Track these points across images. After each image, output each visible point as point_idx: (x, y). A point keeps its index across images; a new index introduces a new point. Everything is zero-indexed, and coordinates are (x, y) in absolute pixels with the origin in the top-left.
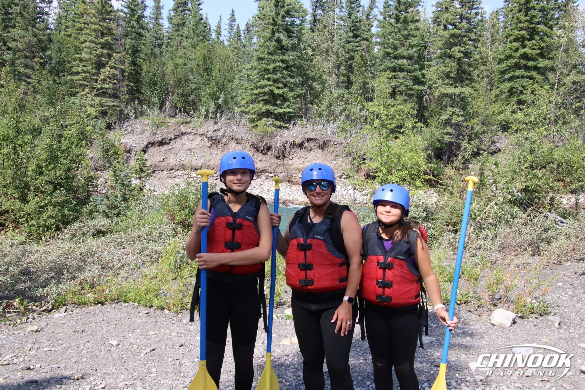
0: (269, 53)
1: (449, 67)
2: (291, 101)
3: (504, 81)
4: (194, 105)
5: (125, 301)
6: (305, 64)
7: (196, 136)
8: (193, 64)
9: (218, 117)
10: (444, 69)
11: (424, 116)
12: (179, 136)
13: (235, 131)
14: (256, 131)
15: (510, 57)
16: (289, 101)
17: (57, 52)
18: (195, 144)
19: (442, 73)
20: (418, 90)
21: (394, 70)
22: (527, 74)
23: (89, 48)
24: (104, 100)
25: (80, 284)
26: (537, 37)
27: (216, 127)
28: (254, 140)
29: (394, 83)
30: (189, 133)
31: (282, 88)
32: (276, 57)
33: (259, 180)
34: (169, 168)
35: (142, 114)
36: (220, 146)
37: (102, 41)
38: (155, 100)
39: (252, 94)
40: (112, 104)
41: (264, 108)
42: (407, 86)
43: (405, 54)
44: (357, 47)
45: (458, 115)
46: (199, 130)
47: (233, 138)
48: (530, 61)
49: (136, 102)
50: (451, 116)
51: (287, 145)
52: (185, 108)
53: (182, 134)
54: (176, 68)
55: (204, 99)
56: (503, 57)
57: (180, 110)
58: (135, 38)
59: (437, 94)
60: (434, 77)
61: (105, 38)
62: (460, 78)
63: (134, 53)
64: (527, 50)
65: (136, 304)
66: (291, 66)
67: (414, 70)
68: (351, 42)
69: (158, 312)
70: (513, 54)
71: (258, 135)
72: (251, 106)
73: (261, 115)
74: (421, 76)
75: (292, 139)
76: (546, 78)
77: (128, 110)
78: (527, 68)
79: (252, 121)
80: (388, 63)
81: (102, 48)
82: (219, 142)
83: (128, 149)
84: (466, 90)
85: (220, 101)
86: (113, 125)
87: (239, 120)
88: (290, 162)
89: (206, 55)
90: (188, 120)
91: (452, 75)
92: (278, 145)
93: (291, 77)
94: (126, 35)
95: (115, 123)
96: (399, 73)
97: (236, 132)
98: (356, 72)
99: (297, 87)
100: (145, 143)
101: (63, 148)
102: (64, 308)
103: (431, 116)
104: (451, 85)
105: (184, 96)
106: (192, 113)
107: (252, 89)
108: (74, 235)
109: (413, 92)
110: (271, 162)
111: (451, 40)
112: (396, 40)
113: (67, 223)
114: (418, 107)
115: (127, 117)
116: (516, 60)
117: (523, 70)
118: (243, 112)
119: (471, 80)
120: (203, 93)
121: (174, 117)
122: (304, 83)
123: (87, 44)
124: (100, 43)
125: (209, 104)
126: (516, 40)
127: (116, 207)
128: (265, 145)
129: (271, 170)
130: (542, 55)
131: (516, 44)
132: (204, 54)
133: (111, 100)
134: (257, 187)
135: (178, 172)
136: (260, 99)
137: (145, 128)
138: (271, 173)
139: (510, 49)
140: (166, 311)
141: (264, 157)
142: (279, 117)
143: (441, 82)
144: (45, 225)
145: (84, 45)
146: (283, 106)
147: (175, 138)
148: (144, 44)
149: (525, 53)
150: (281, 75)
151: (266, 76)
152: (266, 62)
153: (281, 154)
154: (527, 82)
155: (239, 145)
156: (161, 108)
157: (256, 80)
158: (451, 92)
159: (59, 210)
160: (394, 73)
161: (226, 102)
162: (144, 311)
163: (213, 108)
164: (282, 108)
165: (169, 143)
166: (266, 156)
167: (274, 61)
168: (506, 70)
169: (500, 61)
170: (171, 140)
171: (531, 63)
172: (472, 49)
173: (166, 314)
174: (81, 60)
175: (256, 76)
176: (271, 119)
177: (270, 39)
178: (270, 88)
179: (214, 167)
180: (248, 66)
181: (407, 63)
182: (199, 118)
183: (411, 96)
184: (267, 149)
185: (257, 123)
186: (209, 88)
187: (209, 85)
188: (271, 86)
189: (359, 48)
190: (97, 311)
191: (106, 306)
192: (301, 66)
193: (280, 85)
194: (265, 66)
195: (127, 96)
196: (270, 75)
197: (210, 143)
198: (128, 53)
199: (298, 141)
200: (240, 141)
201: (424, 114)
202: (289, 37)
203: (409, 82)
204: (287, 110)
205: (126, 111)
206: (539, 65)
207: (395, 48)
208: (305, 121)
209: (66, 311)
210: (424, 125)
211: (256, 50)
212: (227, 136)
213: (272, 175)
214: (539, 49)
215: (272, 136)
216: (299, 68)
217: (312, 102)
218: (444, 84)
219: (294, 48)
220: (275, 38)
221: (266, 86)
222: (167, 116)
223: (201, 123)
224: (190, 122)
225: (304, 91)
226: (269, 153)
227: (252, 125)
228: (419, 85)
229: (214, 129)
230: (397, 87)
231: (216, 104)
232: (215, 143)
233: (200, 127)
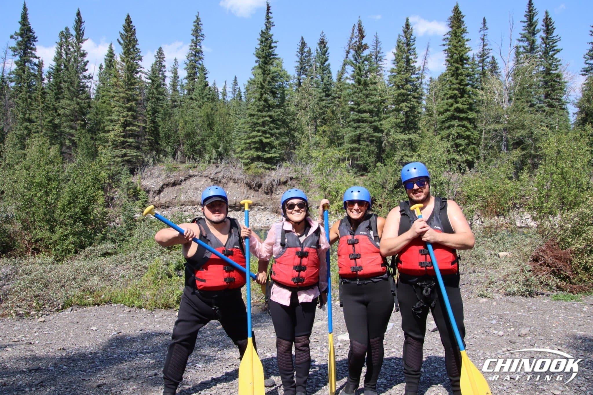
0: (259, 111)
1: (399, 118)
3: (444, 128)
4: (201, 154)
5: (115, 303)
6: (288, 119)
7: (201, 178)
8: (199, 121)
9: (219, 162)
10: (395, 120)
11: (382, 158)
12: (188, 178)
13: (232, 173)
14: (250, 172)
15: (447, 110)
16: (276, 148)
17: (94, 115)
18: (201, 184)
19: (394, 123)
20: (377, 137)
21: (358, 121)
22: (461, 123)
23: (118, 111)
24: (129, 151)
25: (84, 291)
26: (466, 96)
27: (217, 170)
28: (248, 180)
29: (358, 132)
30: (196, 176)
31: (269, 138)
32: (265, 114)
33: (253, 212)
34: (180, 204)
35: (159, 161)
36: (222, 184)
37: (128, 105)
38: (169, 150)
39: (245, 143)
40: (135, 154)
41: (255, 154)
42: (368, 134)
43: (367, 108)
44: (329, 104)
45: (408, 156)
46: (204, 172)
47: (231, 179)
48: (462, 113)
49: (154, 152)
50: (403, 157)
51: (274, 183)
52: (193, 155)
53: (191, 176)
54: (186, 124)
55: (208, 148)
56: (442, 110)
57: (189, 158)
58: (154, 102)
59: (391, 139)
60: (389, 126)
61: (130, 103)
62: (408, 127)
63: (154, 114)
64: (459, 105)
65: (122, 305)
66: (278, 120)
67: (375, 121)
68: (324, 100)
69: (138, 310)
70: (449, 108)
71: (251, 175)
72: (245, 152)
73: (253, 160)
74: (379, 126)
75: (278, 178)
76: (476, 127)
77: (148, 159)
78: (461, 119)
79: (246, 164)
80: (353, 115)
81: (127, 111)
82: (220, 182)
83: (148, 188)
84: (413, 136)
85: (220, 149)
86: (136, 170)
87: (236, 164)
88: (277, 197)
89: (209, 113)
90: (196, 165)
91: (402, 125)
92: (267, 183)
93: (277, 129)
94: (148, 100)
95: (138, 169)
96: (362, 124)
97: (234, 174)
98: (328, 124)
99: (282, 136)
100: (161, 184)
101: (81, 191)
102: (71, 308)
103: (388, 158)
104: (402, 132)
105: (192, 146)
106: (198, 159)
107: (246, 139)
108: (86, 256)
109: (374, 139)
110: (261, 197)
111: (400, 98)
112: (358, 98)
113: (83, 247)
114: (378, 150)
115: (147, 164)
116: (451, 113)
117: (457, 121)
118: (240, 158)
119: (417, 128)
120: (207, 144)
121: (184, 163)
122: (287, 134)
123: (117, 108)
124: (126, 107)
125: (212, 152)
126: (451, 97)
127: (121, 235)
128: (256, 183)
129: (262, 204)
130: (471, 109)
131: (451, 101)
132: (207, 113)
133: (135, 151)
135: (188, 207)
136: (252, 146)
137: (161, 173)
138: (262, 206)
139: (447, 104)
140: (144, 310)
141: (256, 193)
142: (268, 161)
143: (394, 130)
144: (67, 249)
145: (114, 109)
147: (185, 180)
148: (162, 106)
149: (457, 107)
150: (268, 127)
151: (256, 129)
152: (255, 117)
153: (269, 191)
154: (461, 129)
155: (236, 184)
156: (174, 156)
157: (249, 132)
158: (401, 138)
159: (78, 238)
161: (226, 150)
162: (127, 309)
163: (215, 155)
164: (270, 153)
165: (180, 184)
166: (258, 192)
167: (263, 117)
168: (446, 120)
169: (441, 113)
170: (181, 181)
171: (462, 115)
172: (416, 104)
173: (143, 312)
174: (112, 121)
175: (248, 129)
176: (261, 163)
177: (259, 100)
178: (260, 138)
180: (242, 120)
181: (368, 116)
182: (204, 163)
183: (371, 141)
184: (258, 187)
185: (250, 166)
186: (212, 139)
187: (212, 137)
188: (260, 136)
189: (330, 105)
190: (93, 310)
191: (100, 306)
192: (285, 120)
193: (268, 135)
194: (256, 120)
195: (148, 148)
196: (260, 128)
197: (213, 183)
198: (148, 114)
199: (283, 179)
200: (236, 181)
201: (382, 155)
202: (275, 97)
203: (370, 131)
204: (274, 155)
205: (146, 159)
206: (469, 117)
207: (359, 105)
208: (288, 162)
209: (72, 310)
210: (383, 165)
211: (248, 109)
212: (226, 177)
213: (262, 207)
214: (468, 104)
215: (262, 176)
216: (284, 121)
217: (295, 148)
218: (396, 132)
219: (278, 106)
220: (263, 98)
221: (257, 136)
222: (179, 163)
223: (206, 167)
224: (197, 167)
225: (288, 139)
226: (260, 190)
227: (246, 168)
228: (378, 133)
229: (215, 172)
230: (360, 135)
231: (217, 152)
232: (217, 183)
233: (205, 170)
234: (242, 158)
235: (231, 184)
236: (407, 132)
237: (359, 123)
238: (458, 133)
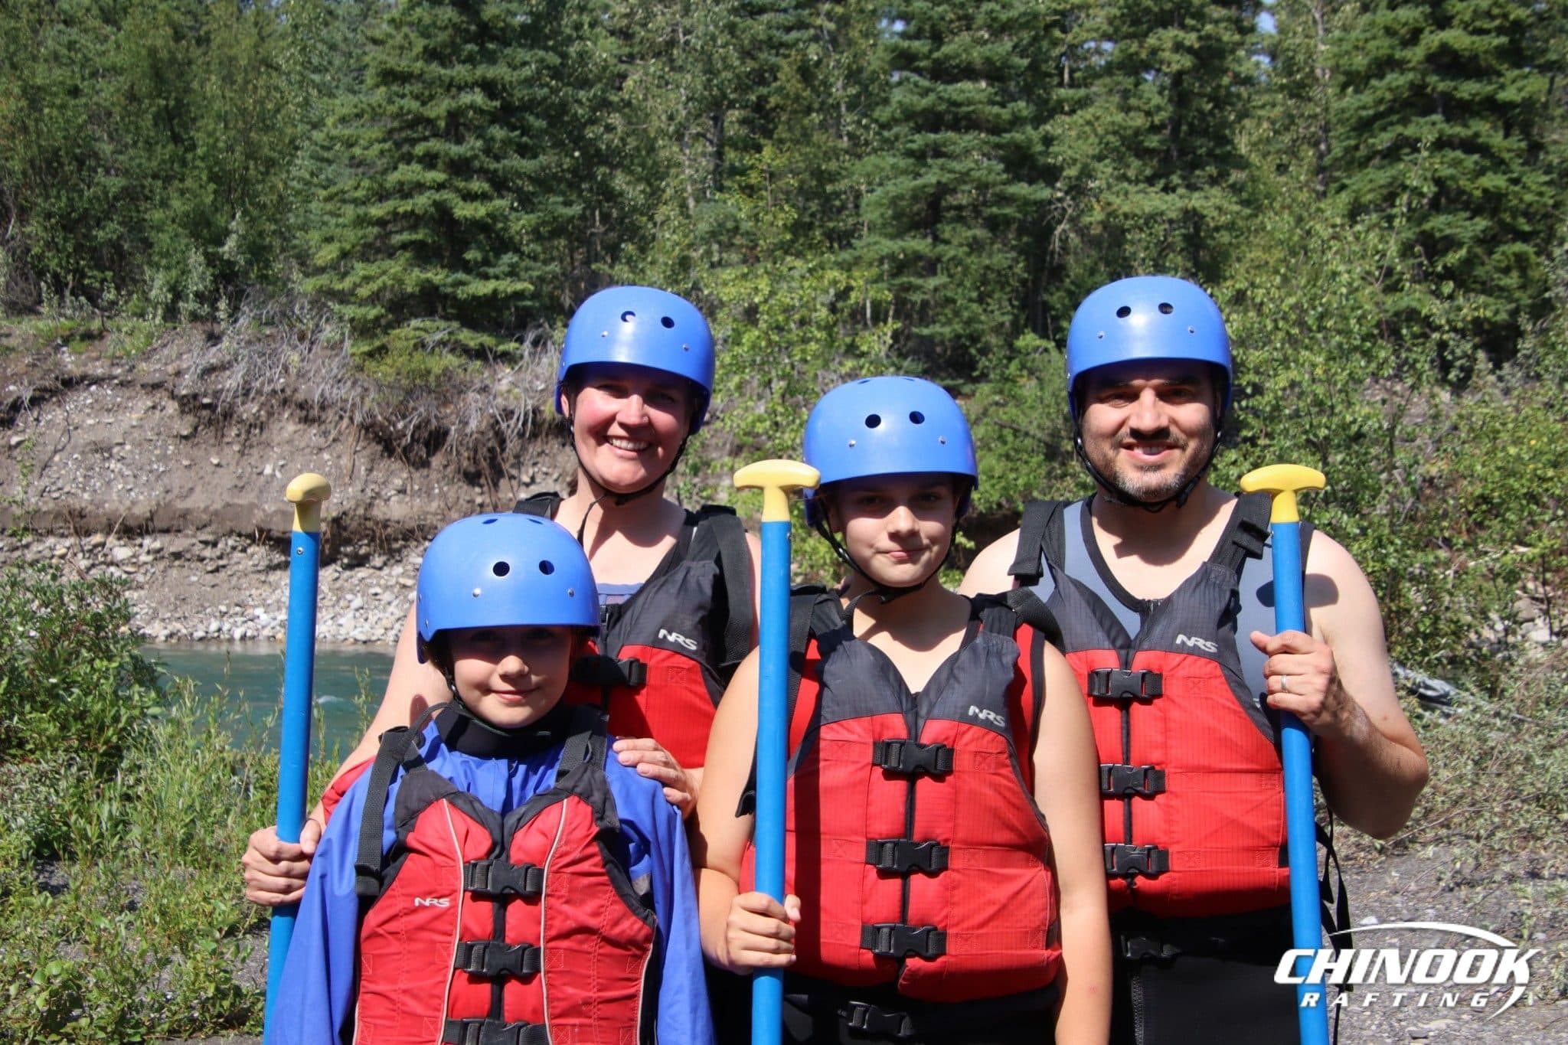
0: (431, 55)
1: (1138, 109)
2: (525, 249)
3: (1369, 159)
6: (579, 102)
7: (127, 393)
8: (109, 92)
9: (222, 315)
10: (1119, 117)
11: (1047, 307)
12: (53, 393)
13: (293, 371)
14: (384, 370)
15: (1386, 65)
16: (517, 250)
18: (125, 426)
19: (1115, 133)
20: (1026, 202)
21: (932, 121)
22: (1455, 131)
27: (213, 356)
28: (374, 407)
29: (931, 177)
30: (98, 381)
31: (484, 197)
32: (461, 71)
33: (398, 570)
34: (10, 524)
36: (234, 432)
39: (361, 221)
41: (414, 278)
42: (983, 187)
43: (976, 56)
44: (789, 30)
46: (144, 365)
47: (285, 402)
48: (1468, 77)
51: (510, 428)
52: (80, 273)
53: (69, 384)
55: (163, 240)
56: (1359, 63)
57: (59, 287)
59: (1098, 215)
60: (1089, 147)
62: (1182, 153)
64: (1455, 36)
66: (530, 106)
67: (1016, 121)
68: (762, 10)
70: (1398, 55)
71: (390, 386)
72: (360, 269)
73: (401, 307)
74: (1039, 148)
75: (530, 402)
76: (1535, 149)
78: (1457, 109)
82: (228, 415)
84: (1209, 201)
85: (230, 246)
87: (311, 325)
89: (163, 54)
90: (95, 325)
91: (1153, 142)
92: (473, 425)
93: (523, 151)
96: (951, 134)
97: (301, 375)
98: (781, 132)
99: (550, 190)
104: (1150, 181)
105: (75, 223)
106: (110, 295)
107: (364, 203)
109: (1008, 211)
110: (443, 495)
114: (1026, 269)
116: (1410, 76)
118: (332, 294)
119: (1229, 160)
120: (157, 215)
121: (31, 311)
122: (579, 175)
125: (184, 260)
128: (418, 427)
130: (1514, 56)
132: (152, 52)
134: (387, 596)
135: (51, 540)
136: (397, 239)
139: (1389, 32)
141: (417, 475)
142: (475, 313)
143: (1109, 170)
146: (491, 271)
147: (35, 402)
149: (1445, 48)
150: (479, 144)
151: (420, 149)
152: (416, 87)
153: (484, 464)
154: (1454, 164)
155: (314, 430)
157: (381, 163)
158: (1147, 210)
160: (932, 136)
161: (257, 252)
163: (198, 278)
164: (486, 277)
165: (7, 423)
166: (425, 472)
167: (453, 87)
169: (1353, 81)
170: (15, 407)
171: (1468, 90)
172: (1228, 36)
175: (377, 147)
176: (442, 324)
178: (437, 197)
179: (205, 517)
180: (344, 103)
181: (982, 96)
182: (142, 315)
183: (994, 225)
184: (427, 444)
185: (385, 340)
186: (182, 193)
187: (182, 180)
188: (440, 187)
189: (794, 35)
192: (563, 107)
193: (477, 185)
196: (434, 145)
197: (190, 419)
200: (315, 412)
201: (1046, 297)
203: (990, 171)
204: (507, 286)
206: (1502, 96)
207: (936, 38)
211: (373, 42)
212: (259, 392)
214: (1501, 31)
215: (446, 390)
216: (556, 115)
217: (613, 255)
218: (1124, 178)
219: (532, 34)
221: (420, 187)
223: (150, 336)
224: (101, 335)
225: (577, 209)
226: (437, 461)
227: (366, 348)
228: (1031, 182)
229: (203, 363)
230: (943, 190)
231: (211, 260)
232: (210, 422)
233: (146, 356)
234: (343, 298)
235: (287, 427)
236: (1175, 179)
237: (936, 130)
238: (1439, 182)
